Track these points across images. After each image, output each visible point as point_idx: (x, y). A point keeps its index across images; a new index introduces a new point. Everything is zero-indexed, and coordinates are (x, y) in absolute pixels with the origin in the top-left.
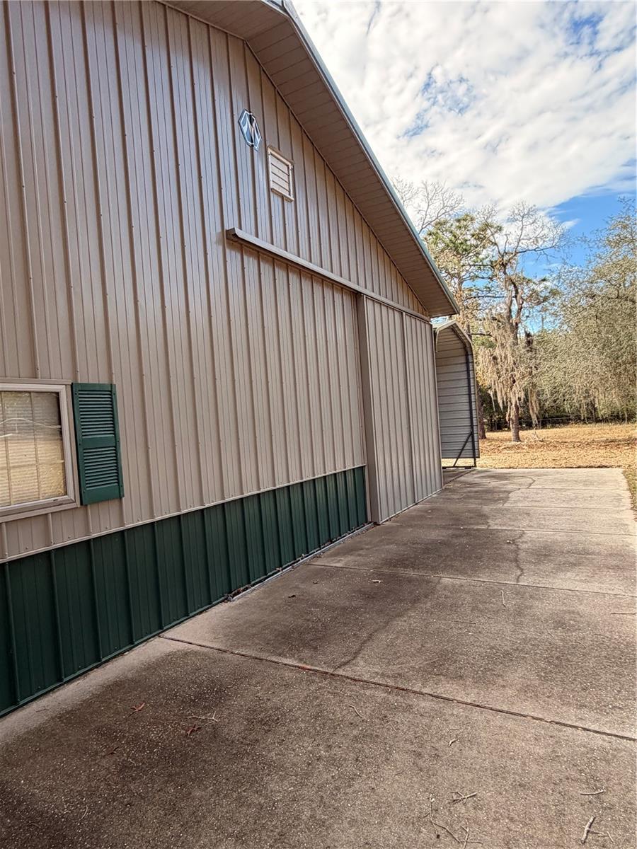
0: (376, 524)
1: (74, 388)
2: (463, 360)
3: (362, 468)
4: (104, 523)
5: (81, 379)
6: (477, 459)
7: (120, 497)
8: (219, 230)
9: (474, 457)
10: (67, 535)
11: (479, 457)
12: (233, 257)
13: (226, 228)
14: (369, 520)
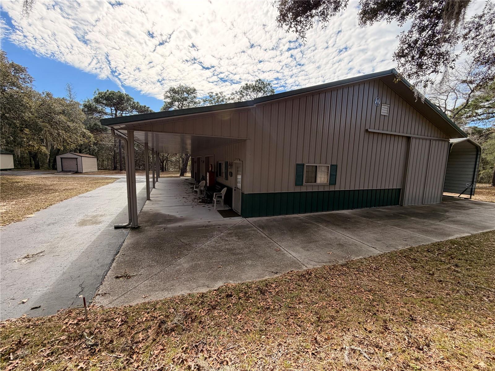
0: (401, 206)
1: (331, 165)
2: (475, 153)
3: (400, 189)
4: (332, 189)
5: (332, 164)
6: (472, 196)
7: (335, 184)
8: (364, 129)
9: (471, 195)
10: (327, 189)
11: (474, 195)
12: (367, 136)
13: (366, 129)
14: (400, 204)
